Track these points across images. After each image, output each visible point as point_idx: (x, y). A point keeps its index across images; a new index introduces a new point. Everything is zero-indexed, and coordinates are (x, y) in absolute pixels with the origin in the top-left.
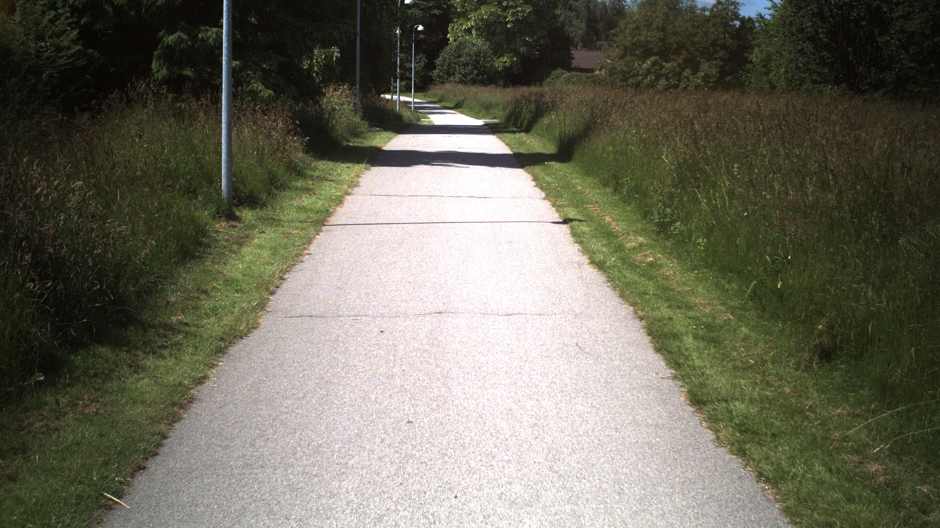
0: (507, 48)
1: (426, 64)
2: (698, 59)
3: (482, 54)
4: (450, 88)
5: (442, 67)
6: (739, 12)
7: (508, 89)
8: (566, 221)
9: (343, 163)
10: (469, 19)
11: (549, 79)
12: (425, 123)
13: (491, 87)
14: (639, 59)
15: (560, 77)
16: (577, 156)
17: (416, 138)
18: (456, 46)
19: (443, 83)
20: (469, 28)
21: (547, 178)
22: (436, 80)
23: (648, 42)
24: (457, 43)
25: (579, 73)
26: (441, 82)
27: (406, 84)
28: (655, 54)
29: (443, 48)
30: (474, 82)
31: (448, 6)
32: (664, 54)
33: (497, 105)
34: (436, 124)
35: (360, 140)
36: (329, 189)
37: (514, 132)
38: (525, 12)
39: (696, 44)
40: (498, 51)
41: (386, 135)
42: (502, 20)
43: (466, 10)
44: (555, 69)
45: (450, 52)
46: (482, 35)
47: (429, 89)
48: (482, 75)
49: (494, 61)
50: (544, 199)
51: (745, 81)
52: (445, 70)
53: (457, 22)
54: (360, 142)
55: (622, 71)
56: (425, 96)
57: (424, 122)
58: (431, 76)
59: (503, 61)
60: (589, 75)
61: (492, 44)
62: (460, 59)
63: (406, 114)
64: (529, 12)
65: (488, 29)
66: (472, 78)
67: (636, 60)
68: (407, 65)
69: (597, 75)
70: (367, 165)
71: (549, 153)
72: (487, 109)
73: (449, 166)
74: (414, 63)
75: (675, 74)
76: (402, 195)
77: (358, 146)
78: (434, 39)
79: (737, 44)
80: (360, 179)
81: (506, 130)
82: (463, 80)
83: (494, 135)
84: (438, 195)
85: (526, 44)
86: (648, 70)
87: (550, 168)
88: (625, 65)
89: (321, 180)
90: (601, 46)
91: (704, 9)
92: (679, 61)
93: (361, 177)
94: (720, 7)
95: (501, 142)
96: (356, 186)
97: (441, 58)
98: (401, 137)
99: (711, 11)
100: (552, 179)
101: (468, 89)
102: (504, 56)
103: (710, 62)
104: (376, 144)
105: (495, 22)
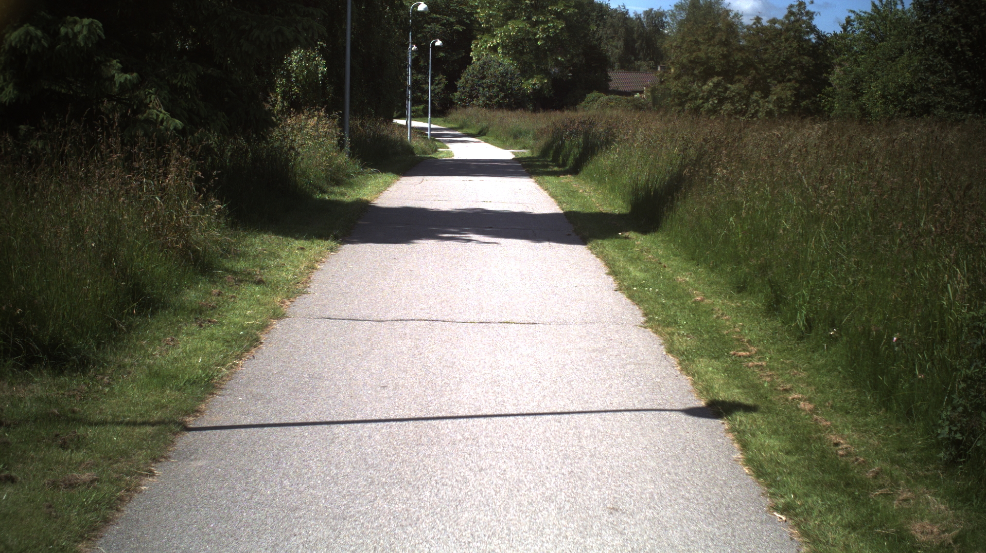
0: (537, 68)
1: (446, 86)
2: (769, 80)
3: (509, 76)
4: (475, 113)
5: (464, 89)
6: (815, 22)
7: (538, 115)
8: (715, 409)
10: (494, 36)
11: (583, 104)
12: (441, 155)
13: (519, 112)
15: (596, 101)
17: (424, 183)
18: (480, 66)
19: (465, 107)
20: (494, 46)
21: (633, 271)
22: (457, 103)
24: (481, 62)
25: (617, 96)
26: (462, 106)
27: (424, 108)
29: (465, 68)
30: (500, 106)
31: (471, 21)
32: (729, 74)
33: (527, 133)
34: (456, 157)
36: (245, 307)
37: (557, 174)
38: (557, 29)
39: (766, 62)
40: (526, 72)
42: (531, 36)
43: (491, 26)
44: (590, 91)
45: (473, 73)
46: (508, 53)
47: (450, 114)
48: (509, 98)
49: (522, 83)
50: (645, 326)
52: (468, 92)
53: (481, 38)
55: (677, 93)
56: (444, 121)
58: (451, 99)
59: (532, 83)
60: (629, 98)
61: (521, 63)
62: (484, 81)
63: (417, 144)
64: (562, 28)
65: (515, 47)
66: (498, 102)
67: (694, 81)
68: (422, 87)
69: (638, 99)
70: (333, 244)
71: (616, 212)
72: (515, 137)
73: (469, 241)
74: (432, 84)
75: (742, 97)
76: (380, 317)
77: (336, 201)
78: (455, 57)
79: (814, 62)
80: (315, 276)
81: (545, 170)
82: (488, 104)
83: (531, 178)
84: (446, 318)
85: (558, 64)
86: (710, 92)
87: (628, 245)
88: (682, 87)
89: (241, 281)
90: (639, 66)
91: (773, 21)
92: (746, 82)
93: (317, 269)
94: (792, 18)
95: (542, 191)
96: (301, 293)
97: (463, 80)
98: (404, 182)
99: (782, 23)
100: (640, 271)
101: (493, 114)
102: (533, 77)
103: (782, 84)
104: (364, 195)
105: (523, 39)
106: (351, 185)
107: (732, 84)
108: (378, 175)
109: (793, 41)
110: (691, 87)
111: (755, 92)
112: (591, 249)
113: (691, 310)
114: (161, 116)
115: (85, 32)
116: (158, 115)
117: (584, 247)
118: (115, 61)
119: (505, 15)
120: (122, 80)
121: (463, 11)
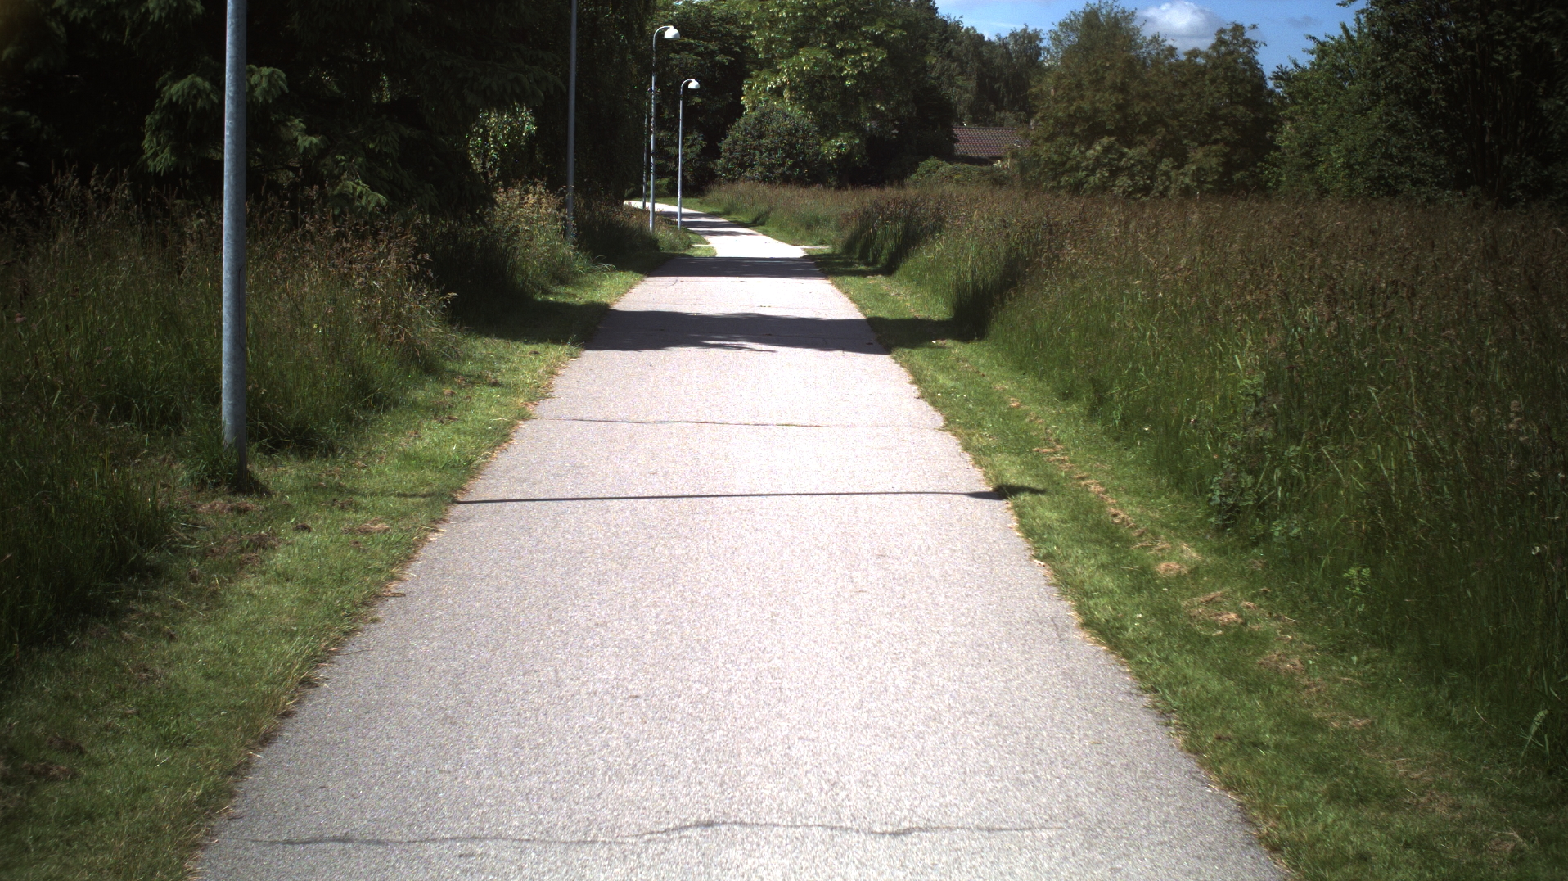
0: (843, 122)
1: (703, 150)
2: (1185, 142)
3: (801, 133)
4: (749, 191)
5: (731, 154)
6: (1257, 57)
7: (845, 193)
8: (1002, 492)
9: (526, 343)
10: (777, 72)
11: (914, 176)
12: (699, 253)
13: (816, 189)
14: (1081, 142)
15: (935, 172)
16: (996, 328)
17: (679, 285)
18: (756, 119)
19: (733, 181)
20: (778, 87)
21: (942, 379)
22: (720, 175)
23: (1096, 111)
24: (757, 113)
25: (966, 165)
26: (729, 180)
27: (669, 183)
28: (1110, 133)
29: (733, 122)
30: (786, 180)
31: (742, 48)
32: (1126, 133)
33: (827, 220)
34: (719, 255)
35: (570, 290)
36: (486, 406)
37: (863, 274)
38: (875, 61)
39: (1181, 116)
40: (827, 127)
41: (621, 278)
42: (834, 73)
43: (773, 56)
44: (926, 157)
45: (745, 129)
46: (800, 98)
47: (709, 192)
48: (800, 167)
49: (821, 145)
50: (943, 429)
51: (1267, 181)
52: (737, 159)
53: (758, 76)
54: (569, 295)
55: (1049, 161)
56: (701, 203)
57: (699, 250)
58: (712, 169)
59: (836, 145)
60: (985, 168)
61: (818, 115)
62: (763, 141)
63: (664, 235)
64: (882, 60)
65: (811, 89)
66: (783, 174)
67: (1075, 144)
68: (671, 150)
69: (998, 169)
70: (573, 348)
71: (936, 318)
72: (809, 226)
73: (740, 348)
74: (682, 146)
75: (1145, 168)
76: (640, 419)
77: (565, 303)
78: (718, 105)
79: (1252, 116)
80: (556, 381)
81: (849, 269)
82: (767, 177)
83: (827, 278)
84: (717, 421)
85: (875, 115)
86: (1097, 159)
87: (943, 353)
88: (1056, 152)
89: (473, 383)
90: (1003, 119)
91: (1194, 53)
92: (1151, 145)
93: (557, 375)
94: (1223, 49)
95: (841, 294)
96: (544, 397)
97: (729, 139)
98: (650, 283)
99: (1207, 56)
100: (951, 379)
101: (775, 192)
102: (837, 136)
103: (1206, 148)
104: (601, 298)
105: (823, 76)
106: (580, 285)
107: (1130, 148)
108: (618, 274)
109: (1221, 83)
110: (1069, 152)
111: (1165, 160)
112: (895, 358)
113: (1002, 415)
114: (359, 189)
115: (264, 84)
116: (354, 189)
117: (887, 357)
118: (297, 121)
119: (794, 39)
120: (307, 144)
121: (729, 33)
